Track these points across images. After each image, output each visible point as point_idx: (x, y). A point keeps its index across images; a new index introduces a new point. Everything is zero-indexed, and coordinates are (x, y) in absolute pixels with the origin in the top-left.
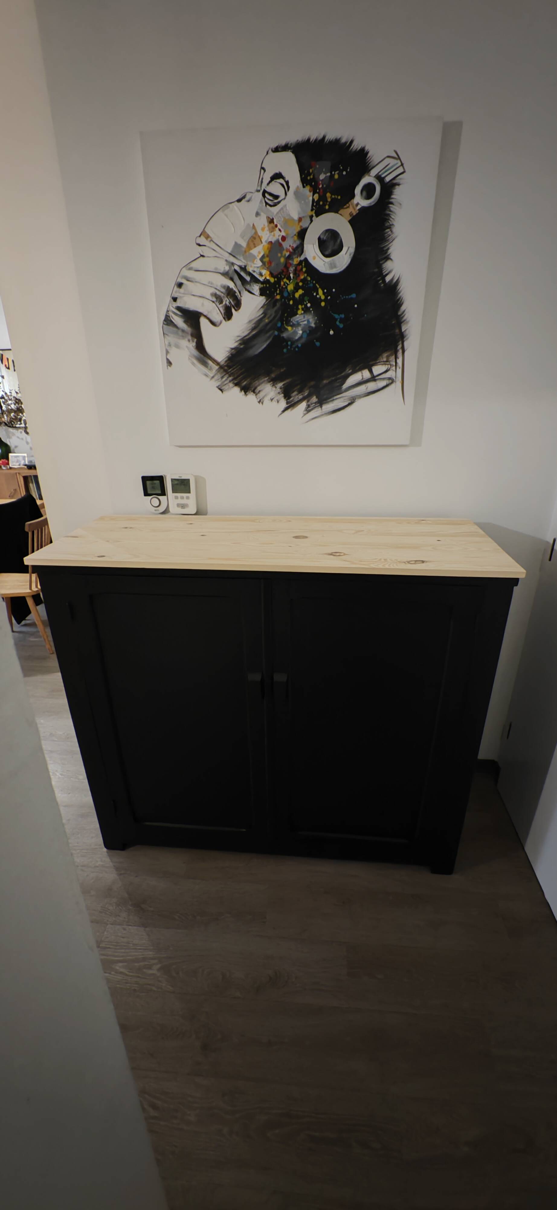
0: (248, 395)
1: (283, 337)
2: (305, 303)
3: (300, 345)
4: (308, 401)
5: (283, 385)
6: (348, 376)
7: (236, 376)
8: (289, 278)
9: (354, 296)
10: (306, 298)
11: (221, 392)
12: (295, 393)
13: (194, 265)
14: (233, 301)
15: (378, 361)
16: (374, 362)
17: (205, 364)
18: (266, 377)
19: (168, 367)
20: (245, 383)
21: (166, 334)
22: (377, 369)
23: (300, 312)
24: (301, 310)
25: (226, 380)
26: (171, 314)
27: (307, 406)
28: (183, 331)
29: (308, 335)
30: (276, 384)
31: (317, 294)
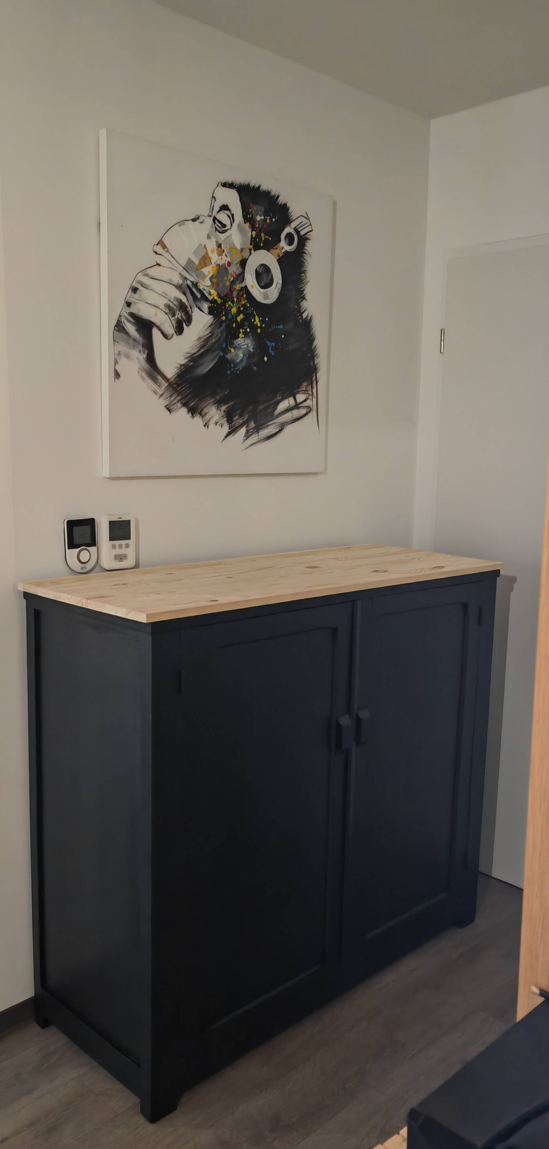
0: (195, 417)
1: (227, 358)
2: (245, 328)
3: (241, 369)
4: (247, 427)
5: (227, 408)
6: (278, 403)
7: (184, 395)
8: (233, 302)
9: (281, 327)
10: (246, 323)
11: (169, 412)
12: (237, 417)
13: (150, 272)
14: (185, 315)
15: (300, 390)
16: (297, 391)
17: (154, 379)
18: (212, 399)
19: (116, 379)
20: (192, 404)
21: (116, 341)
22: (300, 397)
23: (241, 335)
24: (242, 334)
25: (175, 399)
26: (123, 319)
27: (247, 431)
28: (135, 340)
29: (248, 359)
30: (221, 407)
31: (255, 320)
